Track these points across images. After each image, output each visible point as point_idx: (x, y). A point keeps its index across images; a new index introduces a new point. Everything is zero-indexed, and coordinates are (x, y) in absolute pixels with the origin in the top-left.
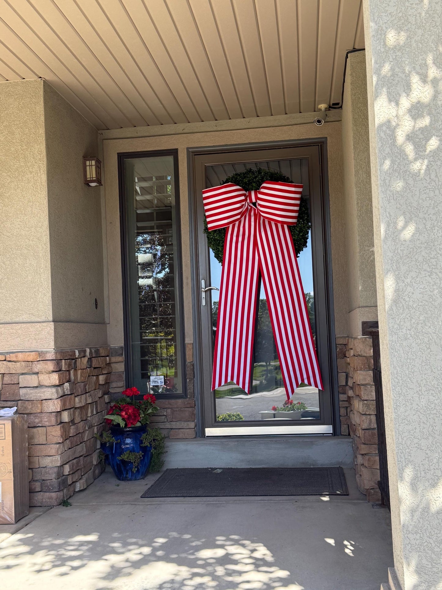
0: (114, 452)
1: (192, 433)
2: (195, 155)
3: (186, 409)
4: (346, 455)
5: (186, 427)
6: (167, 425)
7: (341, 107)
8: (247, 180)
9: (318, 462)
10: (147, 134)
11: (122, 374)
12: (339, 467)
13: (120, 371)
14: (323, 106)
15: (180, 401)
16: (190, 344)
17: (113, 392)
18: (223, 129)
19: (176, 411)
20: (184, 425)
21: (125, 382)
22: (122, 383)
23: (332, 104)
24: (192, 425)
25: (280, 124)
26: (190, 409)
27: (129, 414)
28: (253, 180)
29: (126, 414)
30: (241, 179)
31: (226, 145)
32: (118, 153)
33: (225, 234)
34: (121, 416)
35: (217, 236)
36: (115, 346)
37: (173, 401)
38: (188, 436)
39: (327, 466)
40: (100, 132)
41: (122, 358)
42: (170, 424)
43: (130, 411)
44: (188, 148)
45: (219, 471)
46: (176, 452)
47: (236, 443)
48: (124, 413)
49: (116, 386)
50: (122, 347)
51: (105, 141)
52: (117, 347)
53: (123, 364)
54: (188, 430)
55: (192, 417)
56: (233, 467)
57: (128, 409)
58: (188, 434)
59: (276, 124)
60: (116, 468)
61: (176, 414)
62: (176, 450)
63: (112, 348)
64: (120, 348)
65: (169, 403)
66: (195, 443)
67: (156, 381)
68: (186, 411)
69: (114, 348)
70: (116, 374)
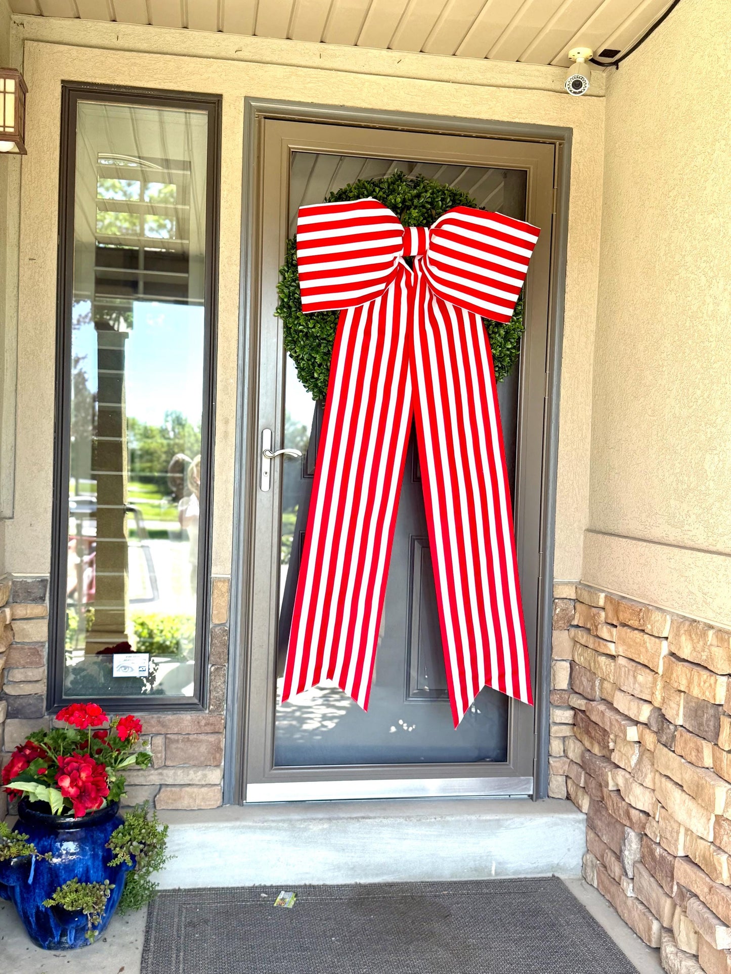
0: (30, 881)
1: (214, 797)
2: (265, 118)
3: (202, 737)
4: (569, 850)
5: (199, 780)
6: (151, 777)
7: (616, 64)
8: (399, 200)
9: (509, 866)
10: (144, 46)
11: (39, 649)
12: (553, 876)
13: (34, 640)
14: (581, 53)
15: (187, 718)
16: (223, 580)
17: (13, 693)
18: (335, 66)
19: (177, 741)
20: (195, 776)
21: (46, 668)
22: (40, 672)
23: (601, 51)
24: (215, 776)
25: (469, 79)
26: (212, 738)
27: (80, 784)
28: (412, 200)
29: (72, 785)
30: (381, 193)
31: (342, 107)
32: (63, 81)
33: (336, 324)
34: (59, 788)
35: (314, 327)
36: (26, 577)
37: (169, 717)
38: (202, 804)
39: (527, 873)
40: (17, 18)
41: (43, 609)
42: (161, 774)
43: (83, 775)
44: (247, 99)
45: (288, 900)
46: (176, 848)
47: (326, 826)
48: (66, 783)
49: (23, 679)
50: (43, 581)
51: (28, 43)
52: (29, 580)
53: (46, 621)
54: (204, 790)
55: (214, 758)
56: (315, 883)
57: (79, 770)
58: (203, 799)
59: (460, 78)
61: (176, 748)
62: (179, 844)
63: (17, 582)
64: (38, 581)
65: (159, 722)
66: (226, 827)
67: (128, 667)
68: (201, 741)
69: (23, 583)
70: (25, 649)
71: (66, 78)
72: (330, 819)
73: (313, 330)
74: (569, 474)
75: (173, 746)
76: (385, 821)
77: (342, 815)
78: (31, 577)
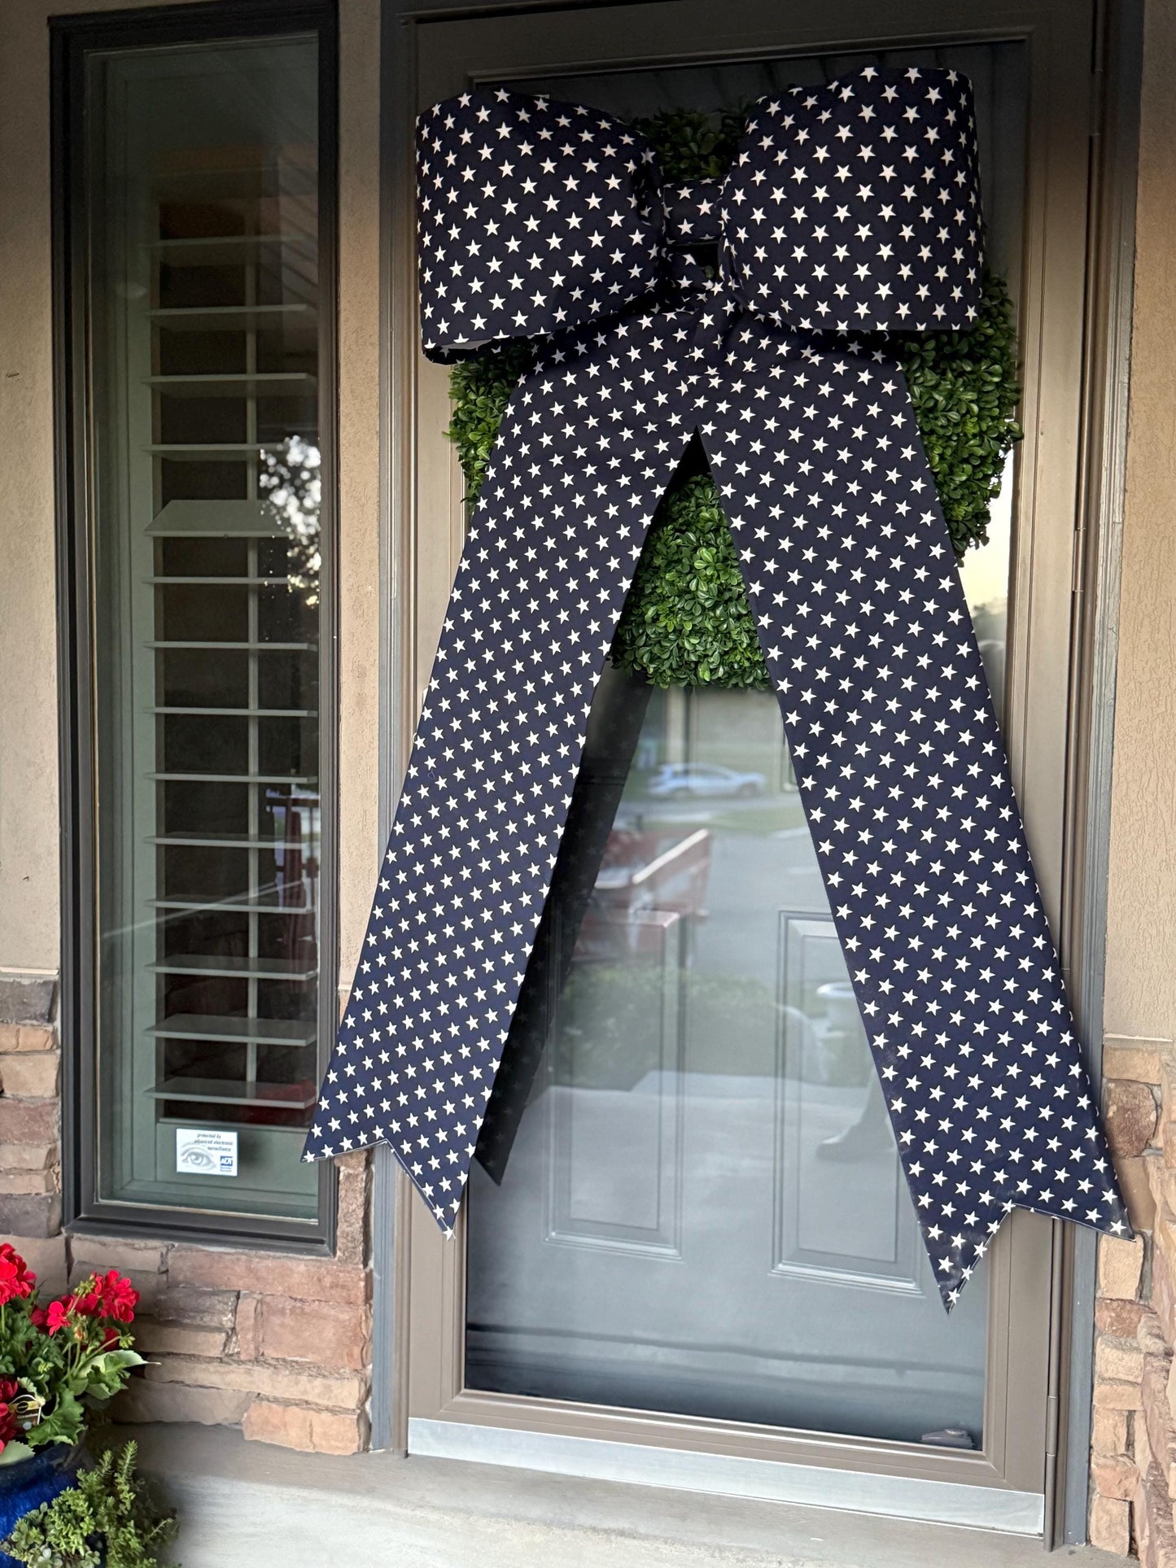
1: (342, 1437)
2: (418, 20)
3: (326, 1309)
5: (318, 1397)
11: (45, 1111)
13: (35, 1093)
15: (300, 1268)
19: (283, 1311)
20: (311, 1388)
21: (59, 1147)
22: (43, 1153)
24: (349, 1392)
26: (346, 1315)
32: (52, 19)
36: (21, 976)
37: (269, 1262)
38: (324, 1443)
41: (48, 1036)
42: (250, 1374)
46: (251, 1530)
47: (539, 1538)
49: (15, 1165)
50: (49, 984)
52: (26, 982)
53: (54, 1060)
54: (327, 1417)
55: (350, 1355)
58: (325, 1434)
61: (282, 1325)
62: (254, 1524)
63: (6, 983)
64: (40, 984)
65: (249, 1270)
66: (342, 1506)
67: (203, 1156)
68: (324, 1317)
69: (15, 985)
70: (20, 1109)
71: (56, 11)
72: (548, 1524)
75: (276, 1320)
76: (665, 1549)
77: (583, 1518)
78: (30, 976)
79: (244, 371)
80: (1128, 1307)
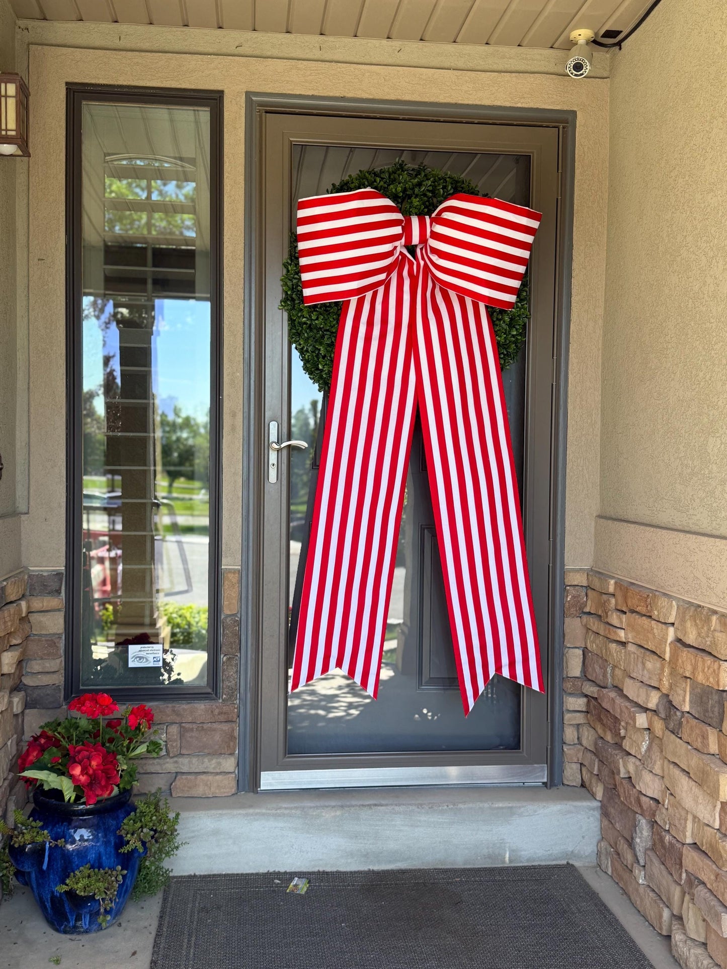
0: (45, 867)
1: (228, 784)
2: (266, 112)
3: (215, 726)
4: (583, 837)
5: (214, 768)
6: (167, 765)
7: (619, 44)
8: (399, 189)
9: (523, 853)
10: (146, 45)
11: (56, 641)
12: (568, 863)
13: (51, 632)
14: (582, 35)
15: (201, 707)
16: (234, 572)
17: (31, 684)
18: (336, 58)
19: (192, 730)
20: (210, 764)
21: (63, 659)
22: (57, 664)
23: (602, 32)
24: (229, 764)
25: (470, 65)
26: (226, 727)
27: (91, 772)
28: (413, 189)
29: (82, 773)
30: (382, 183)
31: (343, 99)
32: (67, 83)
33: (339, 315)
34: (71, 777)
35: (317, 319)
36: (42, 571)
37: (183, 706)
38: (217, 791)
39: (541, 861)
40: (22, 23)
41: (59, 602)
42: (176, 762)
43: (94, 763)
44: (248, 94)
45: (300, 886)
46: (192, 834)
47: (338, 813)
48: (77, 771)
49: (41, 670)
50: (59, 574)
51: (32, 47)
52: (45, 574)
53: (62, 614)
54: (219, 777)
55: (229, 746)
56: (328, 869)
57: (89, 759)
58: (218, 786)
59: (460, 64)
60: (48, 905)
61: (191, 737)
62: (193, 831)
63: (34, 575)
64: (54, 575)
65: (174, 711)
66: (239, 814)
67: (143, 658)
68: (215, 730)
69: (39, 576)
70: (42, 641)
71: (70, 80)
72: (342, 807)
73: (316, 322)
74: (579, 460)
75: (188, 735)
76: (397, 808)
77: (354, 803)
78: (47, 571)
79: (145, 266)
80: (577, 680)
